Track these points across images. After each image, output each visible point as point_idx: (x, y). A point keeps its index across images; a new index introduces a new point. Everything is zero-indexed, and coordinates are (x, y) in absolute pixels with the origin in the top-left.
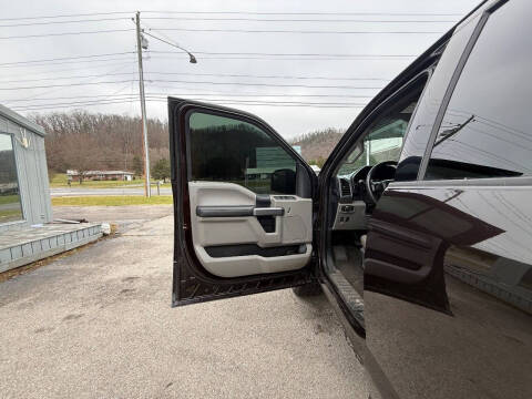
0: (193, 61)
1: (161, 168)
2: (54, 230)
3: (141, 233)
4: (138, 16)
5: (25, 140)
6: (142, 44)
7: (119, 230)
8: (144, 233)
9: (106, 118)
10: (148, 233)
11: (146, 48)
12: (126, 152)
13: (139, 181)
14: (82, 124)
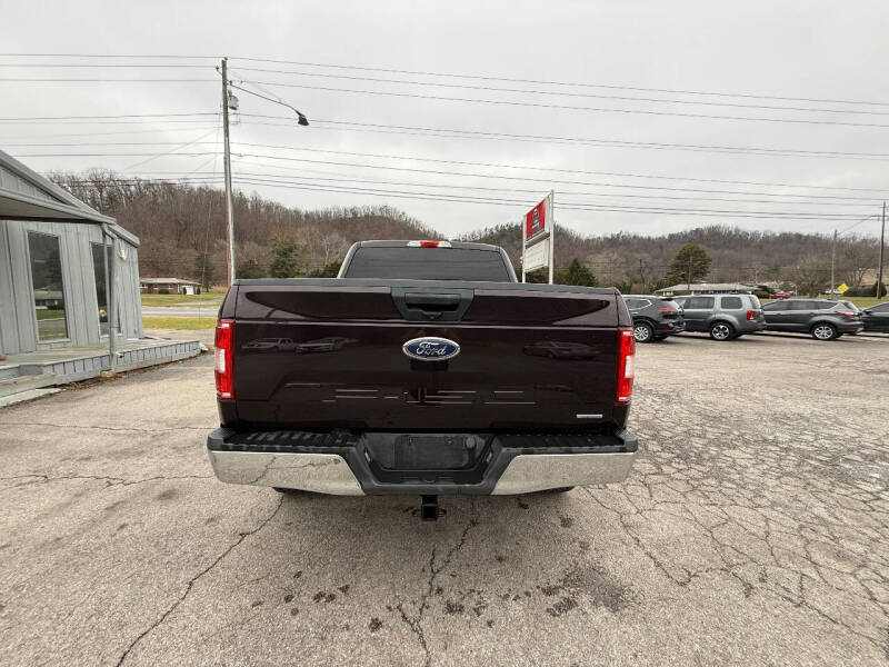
0: (303, 122)
4: (224, 64)
5: (123, 252)
6: (228, 102)
11: (234, 108)
12: (185, 246)
13: (208, 296)
14: (105, 195)
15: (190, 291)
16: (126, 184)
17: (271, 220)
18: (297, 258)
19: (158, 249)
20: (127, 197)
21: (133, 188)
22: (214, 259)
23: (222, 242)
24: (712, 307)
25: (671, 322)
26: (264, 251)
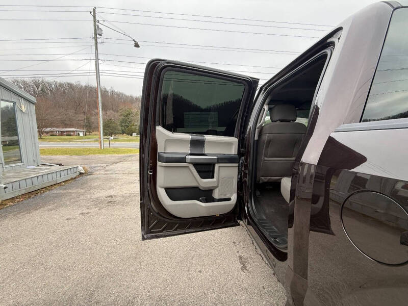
0: (137, 45)
1: (109, 127)
2: (45, 170)
3: (106, 173)
4: (94, 10)
5: (23, 106)
6: (97, 32)
7: (89, 171)
8: (108, 173)
9: (61, 85)
10: (112, 172)
11: (101, 35)
12: (79, 113)
13: (90, 137)
14: (40, 89)
15: (81, 134)
16: (50, 84)
17: (120, 101)
18: (133, 118)
19: (66, 114)
20: (51, 90)
21: (53, 86)
22: (93, 119)
23: (96, 111)
26: (117, 115)
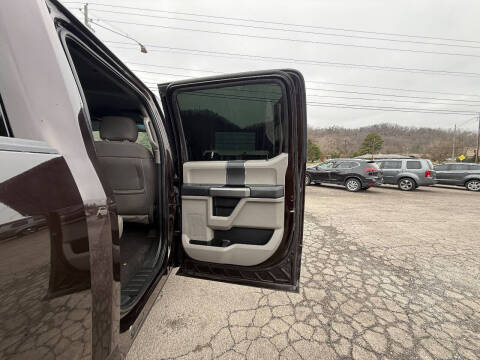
0: (144, 50)
4: (86, 7)
24: (400, 167)
25: (374, 178)
